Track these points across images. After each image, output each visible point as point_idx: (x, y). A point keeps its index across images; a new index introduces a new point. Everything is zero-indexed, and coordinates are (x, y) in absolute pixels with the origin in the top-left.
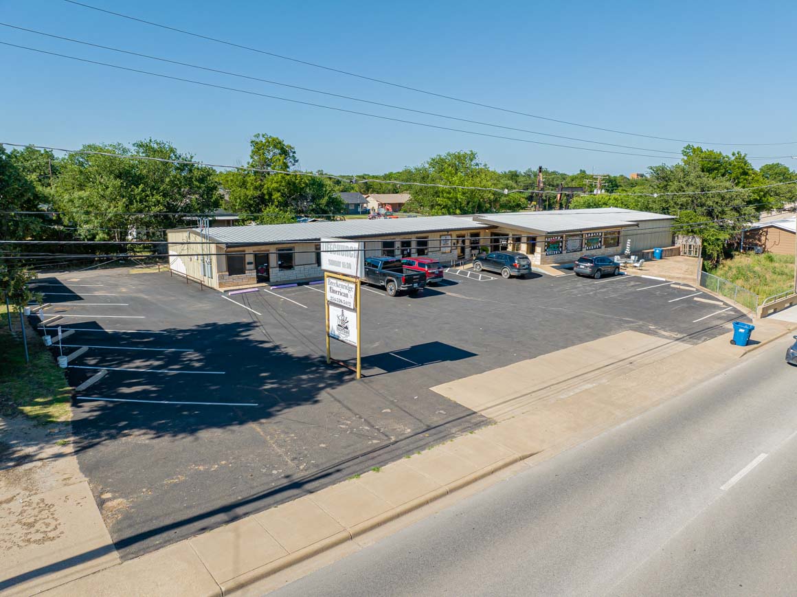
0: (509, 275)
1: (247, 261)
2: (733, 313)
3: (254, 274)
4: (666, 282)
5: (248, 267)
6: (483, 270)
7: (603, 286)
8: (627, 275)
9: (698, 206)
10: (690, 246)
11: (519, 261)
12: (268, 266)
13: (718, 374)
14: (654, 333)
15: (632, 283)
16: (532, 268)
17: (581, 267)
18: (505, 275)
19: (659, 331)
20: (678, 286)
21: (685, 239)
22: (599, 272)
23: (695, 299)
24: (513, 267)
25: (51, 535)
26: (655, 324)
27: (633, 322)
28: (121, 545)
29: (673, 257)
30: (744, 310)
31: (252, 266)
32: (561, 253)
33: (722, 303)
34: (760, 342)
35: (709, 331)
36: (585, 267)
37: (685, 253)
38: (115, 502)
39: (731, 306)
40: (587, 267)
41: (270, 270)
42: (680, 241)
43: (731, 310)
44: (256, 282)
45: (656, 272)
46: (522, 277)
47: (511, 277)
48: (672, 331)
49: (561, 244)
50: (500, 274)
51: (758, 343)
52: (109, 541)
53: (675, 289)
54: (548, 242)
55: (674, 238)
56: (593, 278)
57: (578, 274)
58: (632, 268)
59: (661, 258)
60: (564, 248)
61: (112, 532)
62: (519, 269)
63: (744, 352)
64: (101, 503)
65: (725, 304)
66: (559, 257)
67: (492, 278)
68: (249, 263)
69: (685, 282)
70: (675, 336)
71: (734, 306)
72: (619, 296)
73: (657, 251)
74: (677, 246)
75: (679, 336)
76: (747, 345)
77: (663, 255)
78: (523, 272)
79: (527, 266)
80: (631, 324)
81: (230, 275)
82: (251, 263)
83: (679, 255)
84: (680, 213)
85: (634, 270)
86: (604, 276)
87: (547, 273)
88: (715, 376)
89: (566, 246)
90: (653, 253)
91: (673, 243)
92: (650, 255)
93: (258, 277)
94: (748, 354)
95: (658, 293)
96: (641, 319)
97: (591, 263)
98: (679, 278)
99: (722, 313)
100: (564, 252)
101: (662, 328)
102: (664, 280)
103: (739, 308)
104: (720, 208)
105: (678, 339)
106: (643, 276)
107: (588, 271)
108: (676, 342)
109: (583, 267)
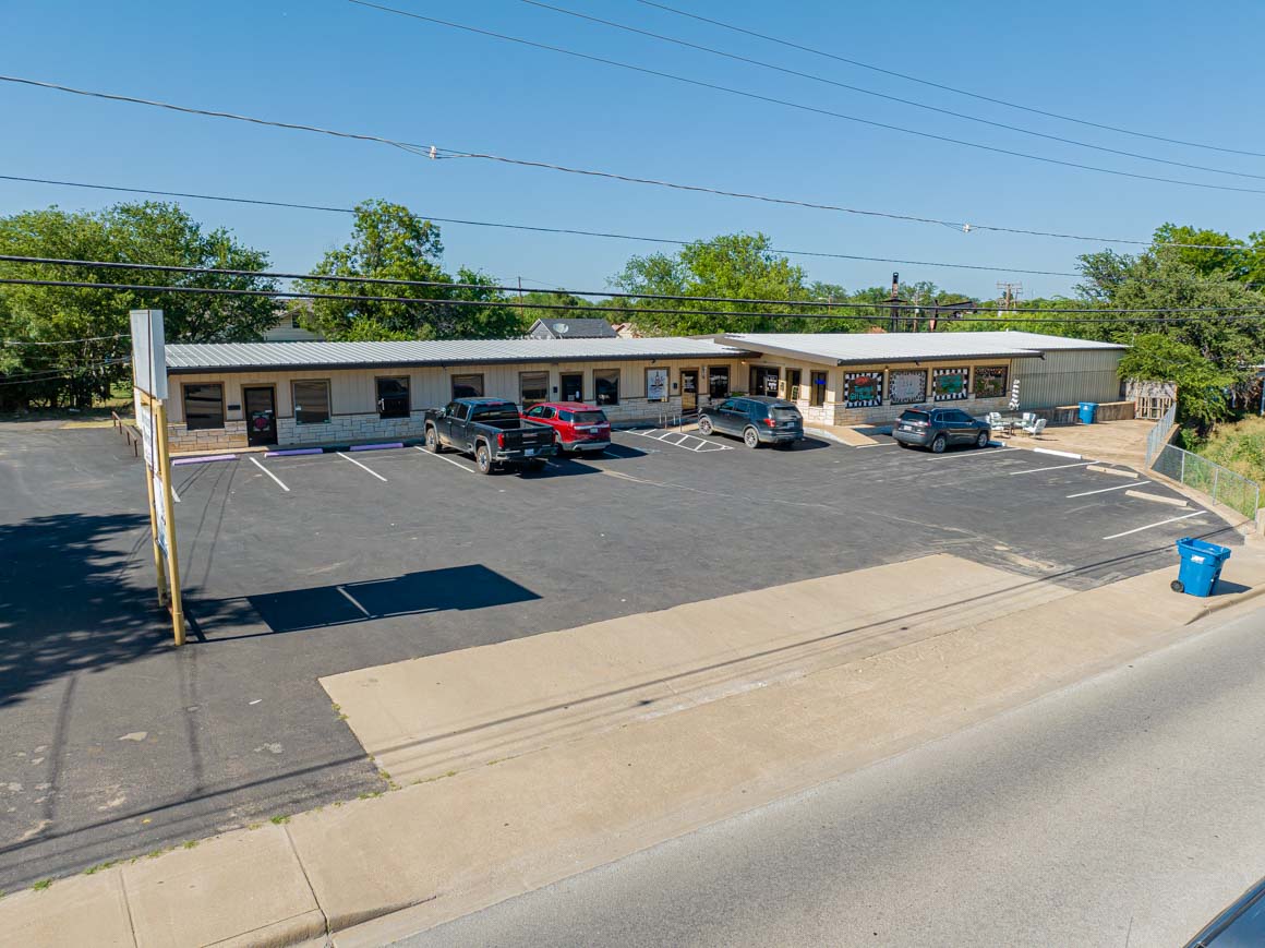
0: (756, 442)
1: (228, 402)
2: (1204, 523)
3: (243, 428)
4: (1082, 460)
5: (229, 414)
6: (715, 434)
7: (942, 466)
8: (1006, 447)
9: (1172, 326)
10: (1154, 400)
11: (775, 414)
12: (273, 415)
13: (1112, 667)
14: (1000, 561)
15: (1007, 462)
16: (804, 428)
17: (906, 428)
18: (750, 443)
19: (1013, 557)
20: (1102, 469)
21: (1146, 388)
22: (942, 440)
23: (1128, 493)
24: (763, 424)
26: (1012, 541)
27: (961, 536)
29: (1120, 422)
30: (1231, 518)
31: (239, 414)
32: (880, 404)
33: (1185, 503)
34: (1247, 588)
35: (1132, 561)
36: (916, 430)
37: (1144, 414)
39: (1204, 509)
40: (915, 428)
41: (278, 422)
42: (1136, 392)
43: (1199, 517)
44: (247, 443)
45: (1070, 445)
46: (784, 446)
47: (761, 445)
48: (1042, 557)
49: (879, 387)
50: (742, 440)
51: (1241, 589)
53: (1093, 473)
54: (852, 384)
55: (1123, 384)
56: (930, 450)
57: (903, 444)
58: (1020, 436)
59: (1093, 420)
60: (885, 396)
62: (774, 430)
63: (1201, 610)
65: (1191, 502)
66: (875, 412)
67: (723, 447)
68: (232, 408)
69: (1122, 462)
70: (1045, 568)
71: (1212, 509)
72: (962, 485)
73: (1086, 408)
74: (1129, 400)
75: (1057, 569)
76: (1211, 594)
77: (1100, 416)
78: (782, 435)
79: (791, 425)
80: (957, 541)
81: (189, 429)
82: (237, 408)
83: (1134, 418)
84: (1134, 338)
85: (1027, 439)
86: (952, 448)
87: (841, 441)
88: (1104, 669)
89: (890, 392)
90: (1078, 411)
91: (1122, 396)
92: (1071, 416)
93: (250, 433)
94: (1211, 616)
95: (1051, 481)
96: (985, 531)
97: (926, 420)
98: (1110, 455)
99: (1177, 523)
100: (887, 403)
101: (1025, 550)
102: (1078, 457)
103: (1220, 513)
104: (1213, 328)
105: (1048, 578)
106: (1037, 450)
107: (919, 436)
108: (1042, 583)
109: (909, 428)
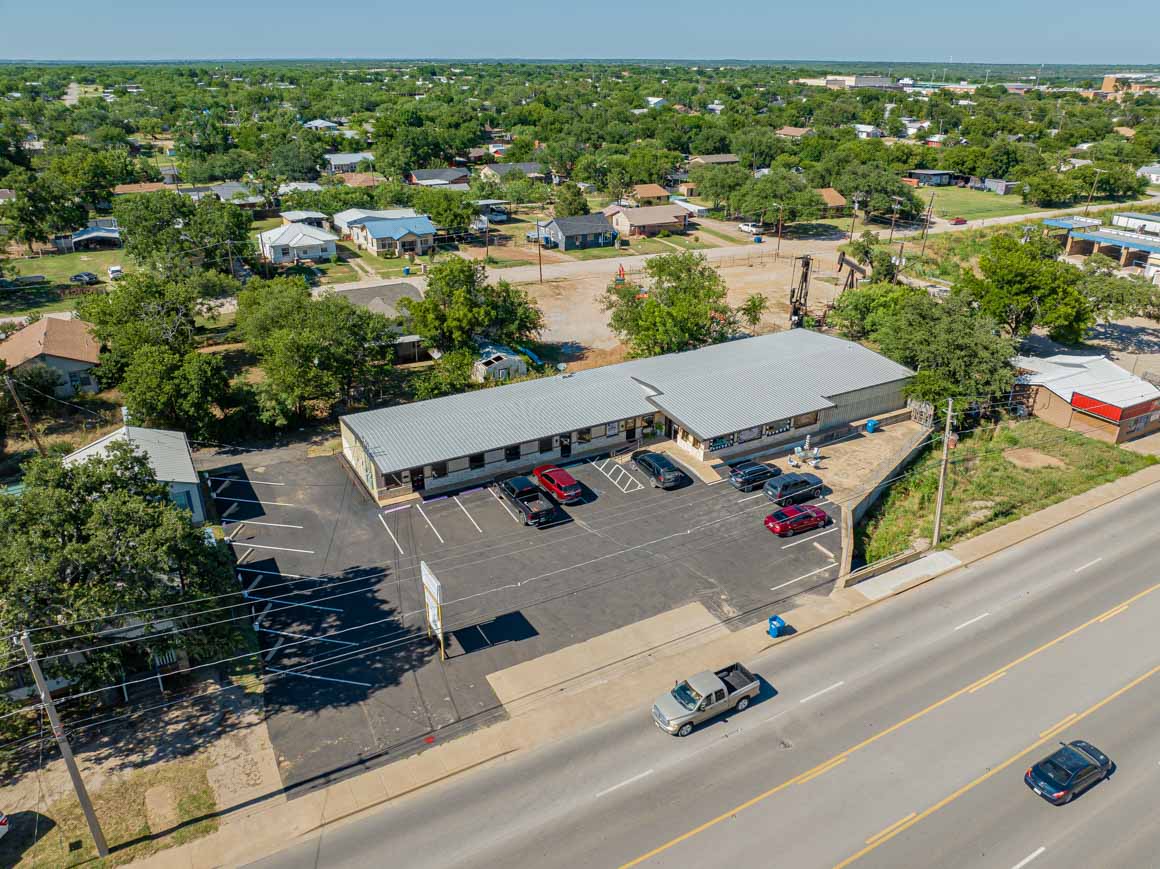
2: (827, 576)
3: (410, 485)
5: (404, 480)
10: (921, 412)
12: (423, 477)
19: (724, 604)
21: (918, 403)
23: (815, 543)
25: (258, 782)
27: (712, 586)
28: (287, 789)
29: (896, 425)
31: (408, 479)
32: (732, 445)
33: (834, 555)
34: (796, 632)
37: (916, 419)
38: (286, 763)
39: (840, 560)
41: (425, 480)
42: (913, 404)
43: (831, 569)
44: (411, 492)
49: (732, 437)
51: (793, 633)
52: (281, 787)
55: (906, 399)
59: (875, 431)
60: (735, 441)
61: (284, 781)
64: (279, 763)
65: (837, 555)
66: (729, 450)
67: (639, 486)
68: (405, 477)
70: (732, 614)
73: (870, 424)
74: (908, 409)
75: (735, 614)
76: (778, 636)
80: (708, 591)
81: (387, 489)
82: (407, 477)
83: (910, 420)
87: (702, 478)
89: (738, 437)
90: (865, 426)
91: (906, 405)
96: (725, 582)
99: (816, 575)
100: (736, 444)
101: (732, 599)
103: (842, 566)
